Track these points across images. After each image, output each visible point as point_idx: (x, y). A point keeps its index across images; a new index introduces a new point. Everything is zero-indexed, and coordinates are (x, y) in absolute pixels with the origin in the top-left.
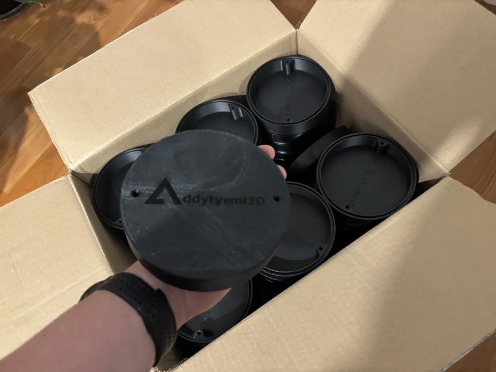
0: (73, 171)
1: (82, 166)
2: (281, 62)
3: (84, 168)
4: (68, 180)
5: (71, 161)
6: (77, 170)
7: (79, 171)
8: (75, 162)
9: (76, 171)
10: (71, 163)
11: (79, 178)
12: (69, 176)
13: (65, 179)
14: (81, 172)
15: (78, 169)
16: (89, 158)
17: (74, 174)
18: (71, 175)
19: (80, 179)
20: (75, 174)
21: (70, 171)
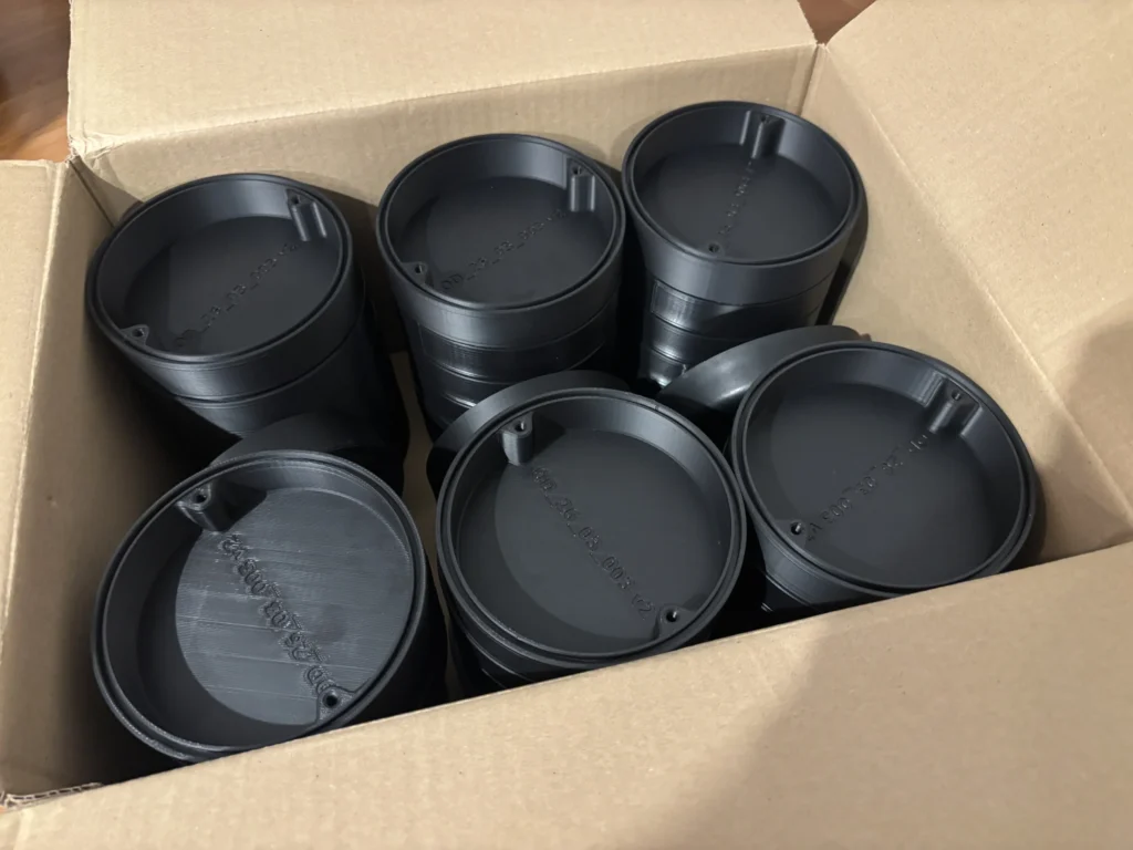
0: (78, 158)
1: (111, 158)
2: (748, 114)
3: (115, 168)
4: (54, 173)
5: (87, 132)
6: (93, 162)
7: (96, 168)
8: (97, 137)
9: (88, 165)
10: (85, 136)
11: (92, 195)
12: (61, 169)
13: (47, 167)
14: (102, 175)
15: (97, 162)
16: (137, 143)
17: (79, 169)
18: (67, 165)
19: (95, 199)
20: (83, 174)
21: (71, 157)
